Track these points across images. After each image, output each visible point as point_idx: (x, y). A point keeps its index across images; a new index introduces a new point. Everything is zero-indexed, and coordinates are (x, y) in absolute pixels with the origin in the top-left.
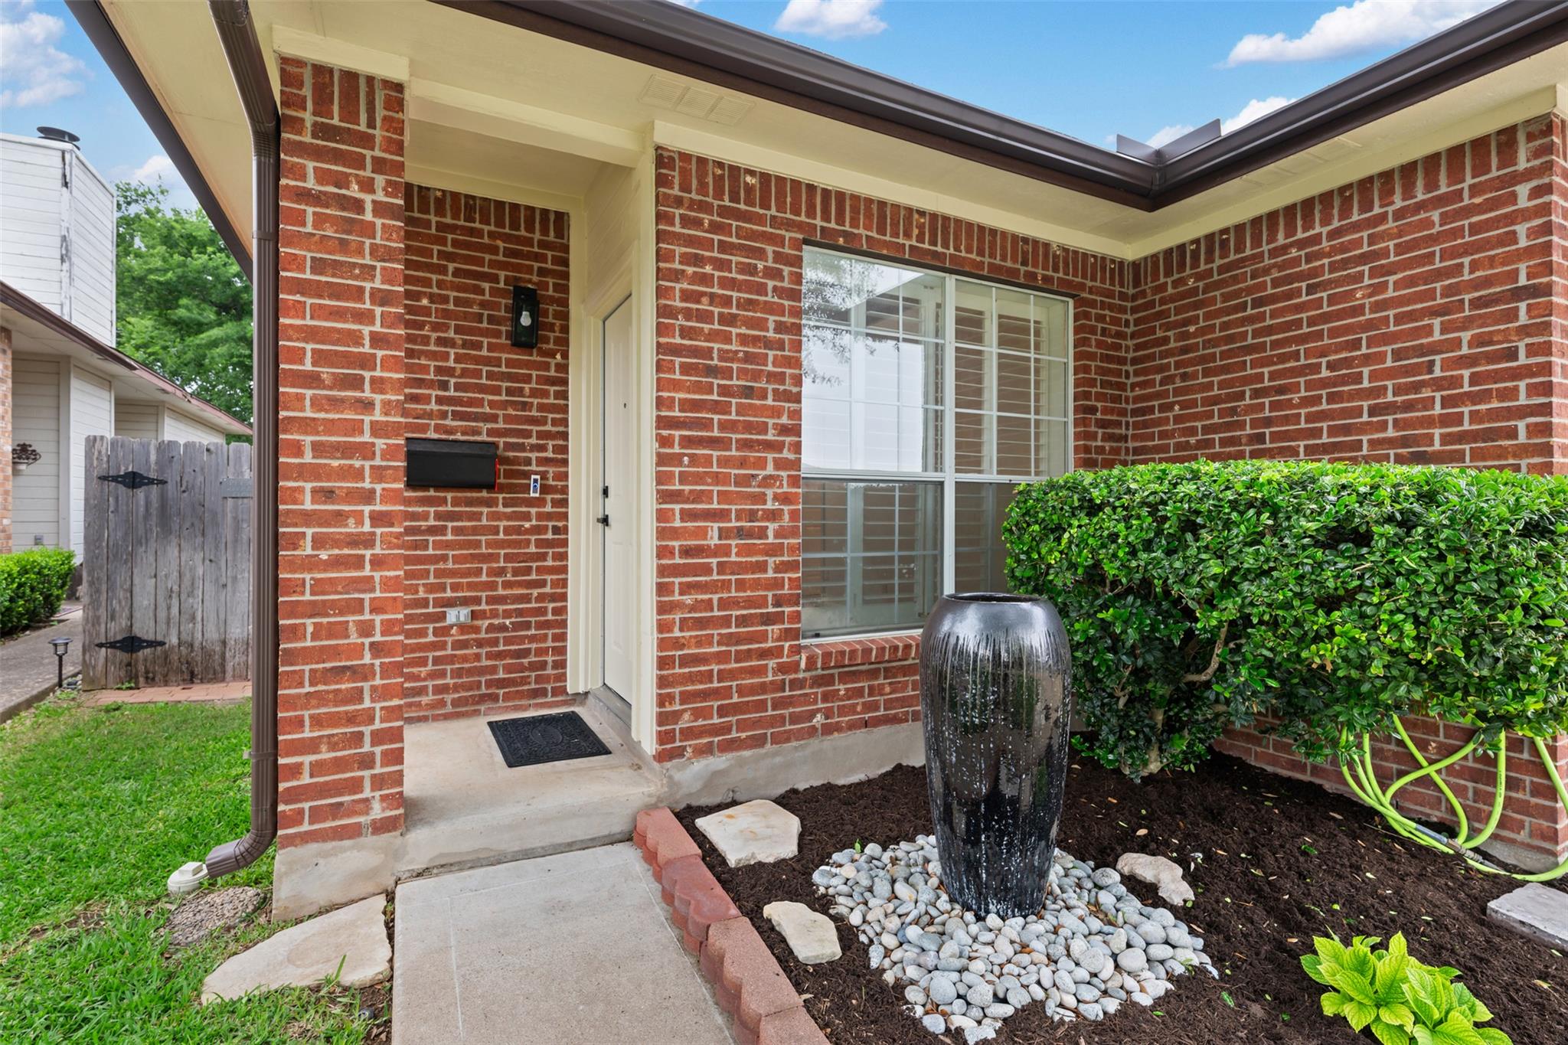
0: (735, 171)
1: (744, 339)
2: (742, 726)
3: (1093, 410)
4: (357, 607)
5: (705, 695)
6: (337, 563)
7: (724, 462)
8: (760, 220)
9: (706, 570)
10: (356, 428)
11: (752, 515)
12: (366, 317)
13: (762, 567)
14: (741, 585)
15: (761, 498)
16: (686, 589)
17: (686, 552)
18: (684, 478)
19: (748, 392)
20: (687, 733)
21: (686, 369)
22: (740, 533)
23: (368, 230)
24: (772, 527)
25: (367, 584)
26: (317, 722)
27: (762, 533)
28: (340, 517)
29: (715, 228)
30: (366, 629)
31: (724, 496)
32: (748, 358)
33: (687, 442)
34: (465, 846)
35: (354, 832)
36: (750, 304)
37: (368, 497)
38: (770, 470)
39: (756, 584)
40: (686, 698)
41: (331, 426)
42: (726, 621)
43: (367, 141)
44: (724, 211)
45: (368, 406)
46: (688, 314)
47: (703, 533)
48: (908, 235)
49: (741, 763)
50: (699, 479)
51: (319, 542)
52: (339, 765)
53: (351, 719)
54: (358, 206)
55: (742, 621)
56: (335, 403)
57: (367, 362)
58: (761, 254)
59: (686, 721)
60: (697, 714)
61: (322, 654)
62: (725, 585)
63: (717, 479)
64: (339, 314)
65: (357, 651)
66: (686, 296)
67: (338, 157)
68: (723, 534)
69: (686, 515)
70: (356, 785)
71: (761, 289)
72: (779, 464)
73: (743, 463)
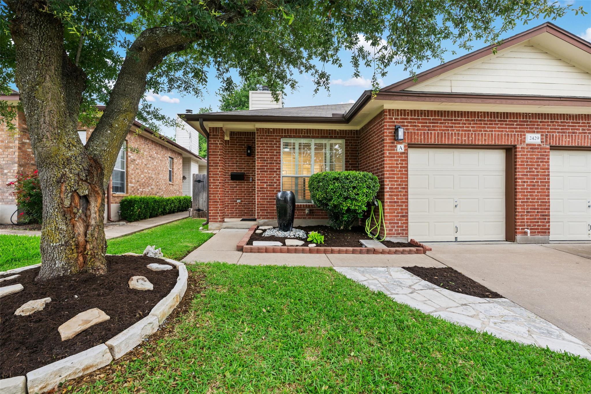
0: (269, 129)
1: (270, 155)
2: (270, 215)
3: (349, 161)
4: (217, 194)
5: (264, 210)
6: (215, 188)
7: (267, 174)
8: (273, 136)
9: (264, 191)
10: (217, 171)
11: (272, 183)
12: (218, 158)
13: (274, 191)
14: (270, 193)
15: (274, 180)
16: (261, 194)
17: (261, 188)
18: (260, 177)
19: (271, 163)
20: (261, 215)
21: (261, 161)
22: (270, 185)
23: (218, 147)
24: (275, 185)
25: (218, 191)
26: (213, 207)
27: (274, 185)
28: (215, 183)
29: (265, 138)
30: (218, 197)
31: (267, 180)
32: (271, 158)
33: (261, 171)
34: (230, 226)
35: (217, 222)
36: (271, 149)
37: (218, 180)
38: (275, 175)
39: (272, 194)
40: (261, 210)
41: (214, 171)
42: (267, 199)
43: (218, 135)
44: (267, 136)
45: (218, 169)
46: (261, 152)
47: (263, 185)
48: (302, 134)
49: (270, 221)
50: (263, 177)
51: (213, 186)
52: (215, 213)
53: (217, 208)
54: (217, 144)
55: (270, 199)
56: (215, 169)
57: (218, 163)
58: (273, 141)
59: (261, 214)
60: (262, 213)
61: (214, 199)
62: (267, 193)
63: (266, 177)
64: (215, 158)
65: (217, 199)
66: (261, 149)
67: (215, 138)
68: (267, 185)
69: (261, 183)
70: (217, 216)
71: (273, 147)
72: (276, 174)
73: (270, 174)
